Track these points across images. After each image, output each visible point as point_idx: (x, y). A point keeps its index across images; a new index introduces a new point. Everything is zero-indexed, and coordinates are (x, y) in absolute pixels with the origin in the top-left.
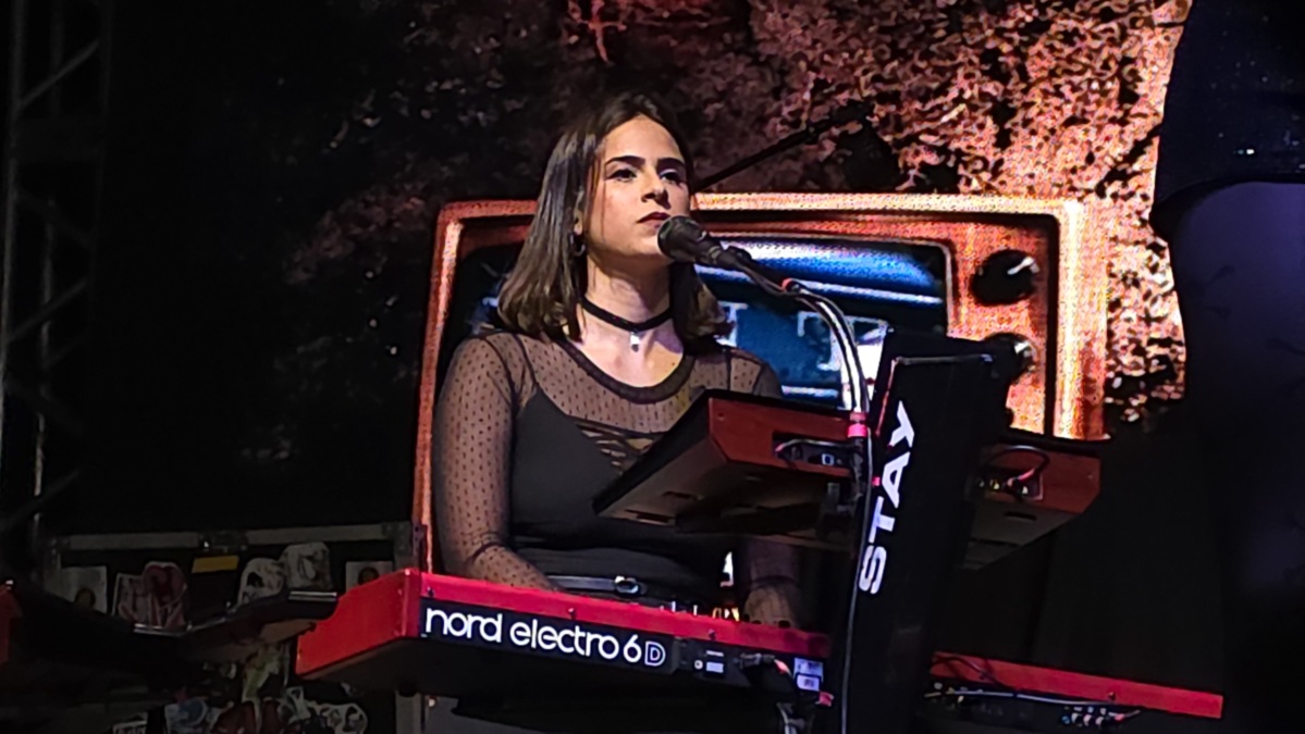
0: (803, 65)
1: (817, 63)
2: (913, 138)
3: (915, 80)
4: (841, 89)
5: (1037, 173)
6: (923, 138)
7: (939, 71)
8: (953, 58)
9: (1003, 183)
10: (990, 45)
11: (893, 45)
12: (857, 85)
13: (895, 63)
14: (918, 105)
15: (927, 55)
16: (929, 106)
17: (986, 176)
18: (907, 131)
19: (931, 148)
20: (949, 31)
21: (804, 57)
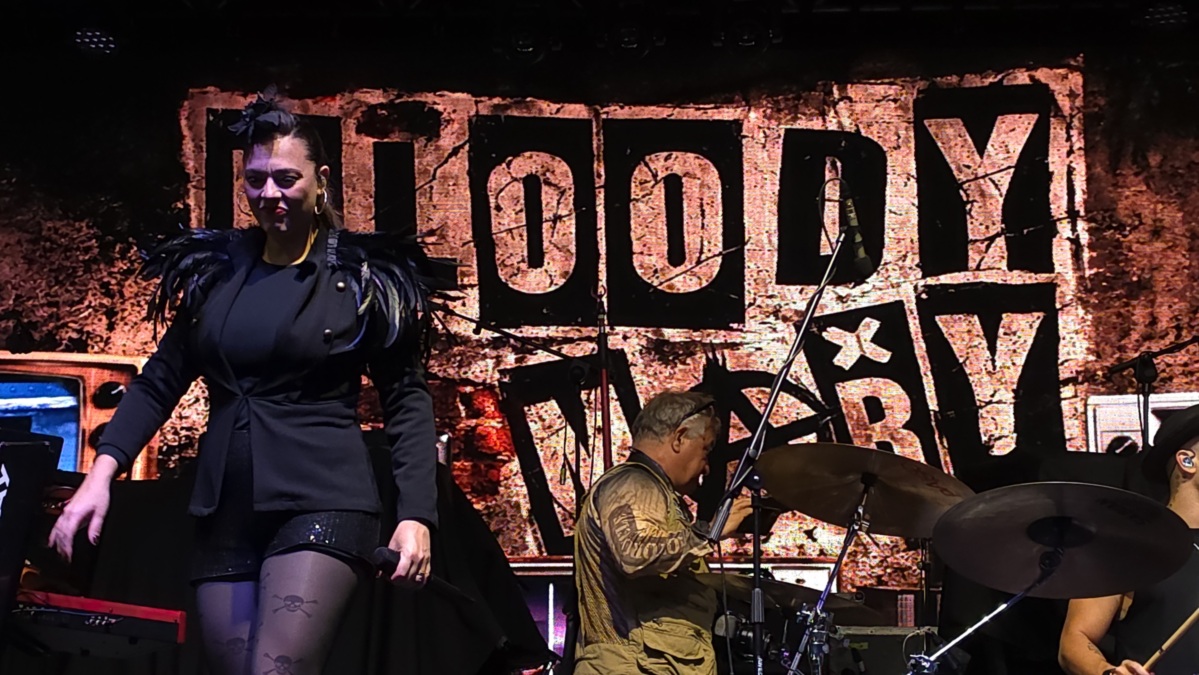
0: (9, 286)
1: (17, 286)
2: (65, 325)
3: (67, 295)
4: (29, 299)
5: (127, 344)
6: (71, 325)
7: (79, 292)
8: (86, 285)
9: (110, 348)
10: (106, 280)
11: (56, 278)
12: (37, 297)
13: (56, 288)
14: (68, 309)
15: (73, 284)
16: (74, 309)
17: (102, 345)
18: (62, 321)
19: (74, 330)
20: (85, 272)
21: (10, 283)
